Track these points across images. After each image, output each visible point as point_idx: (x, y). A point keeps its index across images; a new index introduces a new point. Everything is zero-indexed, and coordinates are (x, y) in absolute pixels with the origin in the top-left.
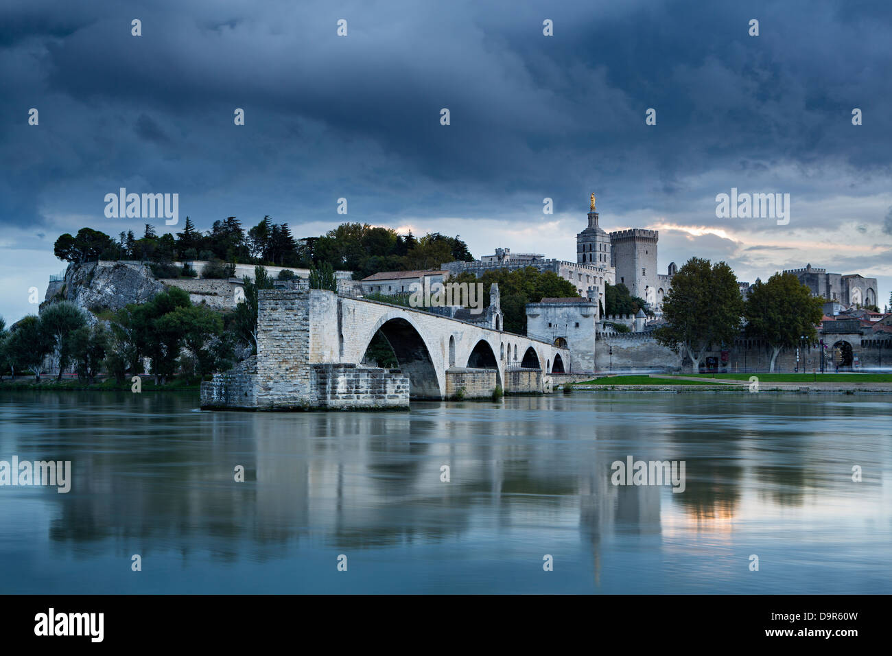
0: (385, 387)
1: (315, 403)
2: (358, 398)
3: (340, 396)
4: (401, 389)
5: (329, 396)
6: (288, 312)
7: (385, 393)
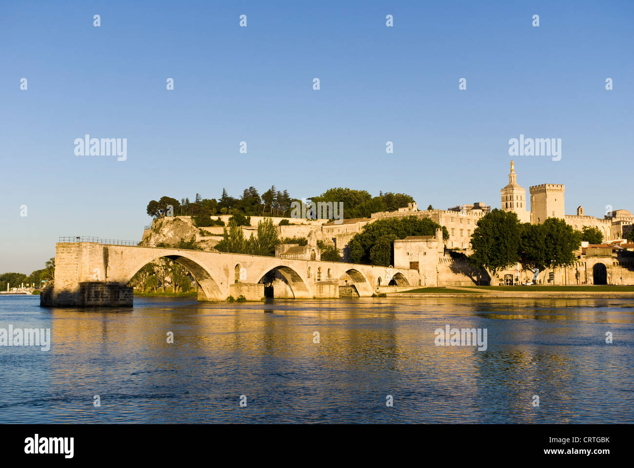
0: (118, 295)
1: (80, 304)
2: (103, 300)
3: (93, 299)
4: (128, 296)
5: (86, 299)
6: (68, 254)
7: (118, 297)
